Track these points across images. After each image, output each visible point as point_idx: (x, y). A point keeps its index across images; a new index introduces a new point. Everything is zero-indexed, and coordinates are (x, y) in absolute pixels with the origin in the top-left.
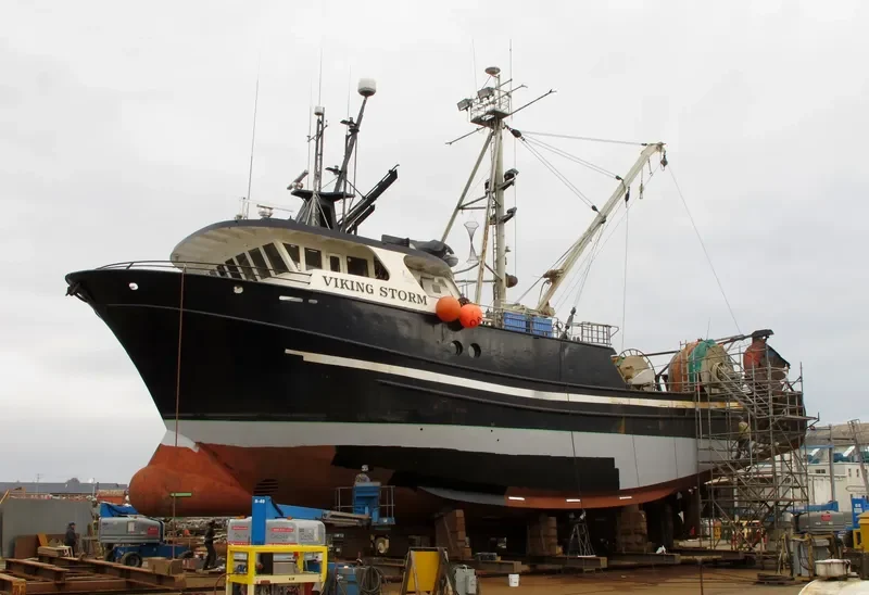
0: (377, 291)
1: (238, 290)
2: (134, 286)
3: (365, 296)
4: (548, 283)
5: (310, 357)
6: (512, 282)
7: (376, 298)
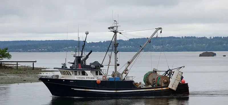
0: (86, 78)
1: (64, 81)
2: (49, 80)
3: (84, 79)
4: (128, 64)
5: (75, 89)
6: (118, 65)
7: (86, 79)
